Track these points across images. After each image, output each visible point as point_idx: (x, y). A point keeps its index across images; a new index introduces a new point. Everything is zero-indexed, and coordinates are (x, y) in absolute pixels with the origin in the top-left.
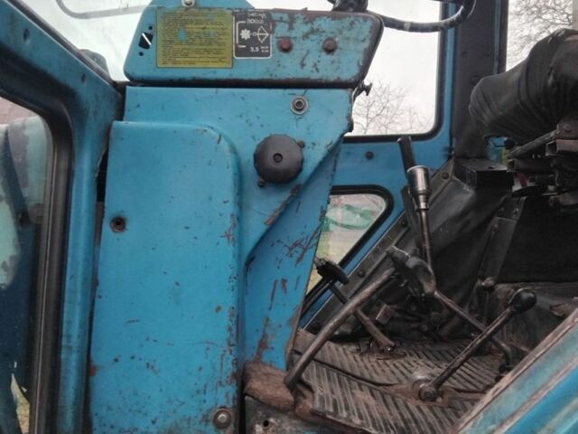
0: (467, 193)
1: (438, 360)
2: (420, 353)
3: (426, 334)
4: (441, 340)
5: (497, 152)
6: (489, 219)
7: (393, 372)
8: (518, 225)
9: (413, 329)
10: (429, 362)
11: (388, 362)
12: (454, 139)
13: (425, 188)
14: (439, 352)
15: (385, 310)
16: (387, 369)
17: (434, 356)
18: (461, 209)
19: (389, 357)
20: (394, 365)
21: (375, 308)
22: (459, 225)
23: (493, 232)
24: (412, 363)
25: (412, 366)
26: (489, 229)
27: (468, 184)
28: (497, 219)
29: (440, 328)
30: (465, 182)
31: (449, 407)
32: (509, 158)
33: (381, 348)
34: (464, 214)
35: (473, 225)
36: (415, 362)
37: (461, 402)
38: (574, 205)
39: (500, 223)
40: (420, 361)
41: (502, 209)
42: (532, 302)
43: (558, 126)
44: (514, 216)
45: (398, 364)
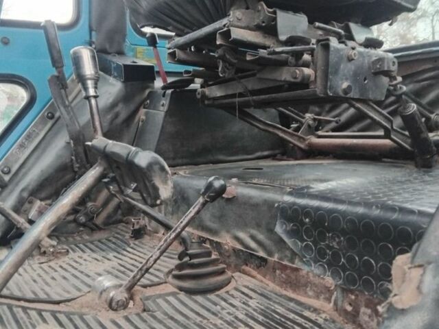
0: (113, 85)
1: (103, 251)
2: (81, 246)
3: (84, 225)
4: (98, 228)
5: (133, 50)
6: (136, 111)
7: (64, 278)
8: (165, 116)
9: (70, 222)
10: (95, 255)
11: (52, 264)
12: (93, 33)
13: (93, 72)
14: (99, 241)
15: (39, 207)
16: (55, 275)
17: (97, 246)
18: (111, 100)
19: (52, 258)
20: (61, 267)
21: (27, 205)
22: (109, 117)
23: (141, 123)
24: (78, 260)
25: (81, 264)
26: (136, 120)
27: (115, 77)
28: (143, 111)
29: (97, 216)
30: (110, 75)
31: (144, 310)
32: (169, 49)
33: (43, 250)
34: (114, 105)
35: (123, 116)
36: (81, 258)
37: (154, 301)
38: (221, 97)
39: (146, 114)
40: (85, 256)
41: (148, 101)
42: (223, 189)
43: (231, 12)
44: (162, 108)
45: (65, 266)
